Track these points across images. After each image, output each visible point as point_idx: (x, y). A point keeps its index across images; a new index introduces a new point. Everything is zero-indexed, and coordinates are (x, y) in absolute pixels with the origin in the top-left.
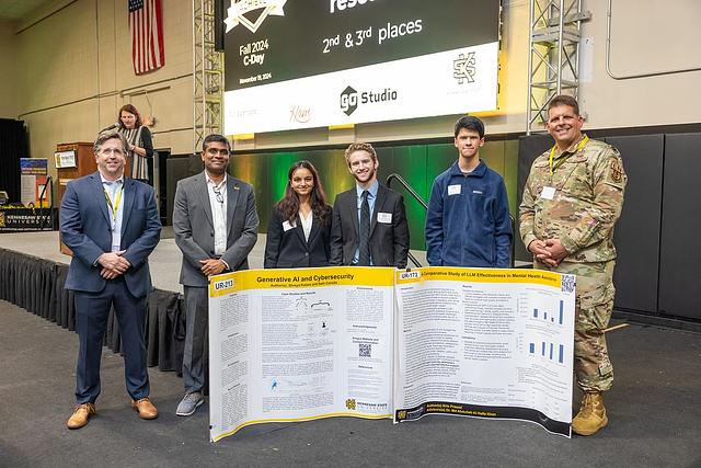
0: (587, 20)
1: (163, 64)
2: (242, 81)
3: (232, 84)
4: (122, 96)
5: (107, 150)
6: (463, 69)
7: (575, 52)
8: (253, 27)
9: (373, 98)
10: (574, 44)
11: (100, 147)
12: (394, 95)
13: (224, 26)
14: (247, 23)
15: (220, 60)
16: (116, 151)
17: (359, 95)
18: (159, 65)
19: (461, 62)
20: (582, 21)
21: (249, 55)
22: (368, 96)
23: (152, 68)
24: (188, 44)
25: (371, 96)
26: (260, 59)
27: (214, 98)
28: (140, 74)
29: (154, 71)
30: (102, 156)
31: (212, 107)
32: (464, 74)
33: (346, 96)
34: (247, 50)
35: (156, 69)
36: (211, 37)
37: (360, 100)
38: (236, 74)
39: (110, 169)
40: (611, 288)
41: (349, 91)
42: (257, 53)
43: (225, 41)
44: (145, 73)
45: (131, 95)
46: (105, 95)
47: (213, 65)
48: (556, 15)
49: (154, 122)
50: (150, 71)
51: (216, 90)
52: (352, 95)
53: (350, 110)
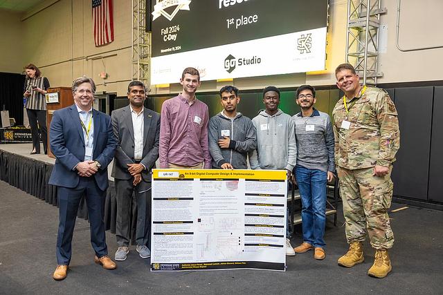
0: (384, 14)
1: (113, 40)
2: (162, 51)
3: (156, 53)
4: (87, 60)
5: (82, 91)
6: (303, 44)
7: (376, 34)
8: (170, 17)
9: (245, 62)
10: (376, 29)
11: (76, 88)
13: (152, 16)
14: (166, 15)
15: (149, 38)
16: (88, 91)
17: (236, 60)
18: (110, 41)
19: (303, 39)
20: (381, 14)
21: (167, 35)
22: (242, 61)
23: (106, 42)
24: (129, 27)
25: (244, 61)
26: (174, 37)
27: (145, 61)
28: (99, 46)
29: (107, 44)
30: (78, 94)
31: (143, 67)
32: (304, 47)
33: (228, 61)
34: (166, 32)
35: (108, 43)
36: (143, 23)
37: (237, 63)
38: (159, 46)
39: (83, 103)
41: (230, 57)
42: (172, 34)
43: (151, 26)
44: (102, 45)
45: (93, 59)
46: (76, 59)
47: (144, 41)
48: (364, 10)
49: (107, 76)
50: (105, 45)
51: (146, 57)
52: (232, 60)
53: (231, 70)
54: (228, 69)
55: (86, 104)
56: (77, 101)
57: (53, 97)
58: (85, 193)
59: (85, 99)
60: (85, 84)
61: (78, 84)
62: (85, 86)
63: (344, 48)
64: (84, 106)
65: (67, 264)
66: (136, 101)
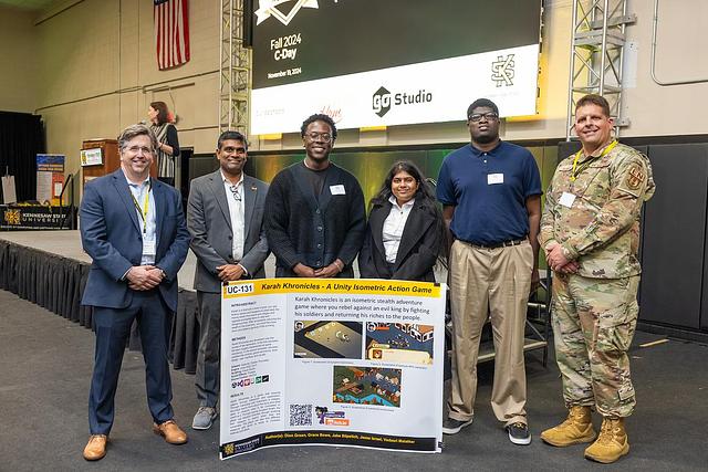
0: (632, 23)
1: (188, 60)
2: (270, 76)
3: (260, 81)
4: (145, 92)
6: (501, 71)
7: (619, 56)
8: (286, 20)
9: (407, 100)
10: (618, 48)
11: (126, 143)
12: (429, 98)
13: (255, 18)
14: (279, 15)
15: (248, 57)
16: (145, 149)
17: (392, 96)
18: (184, 61)
19: (499, 64)
20: (627, 24)
21: (280, 49)
22: (401, 97)
23: (177, 63)
24: (215, 41)
25: (405, 97)
26: (291, 54)
27: (241, 96)
28: (164, 69)
29: (178, 66)
31: (238, 105)
32: (503, 76)
33: (379, 97)
34: (279, 44)
35: (181, 64)
36: (240, 33)
37: (393, 101)
38: (265, 71)
39: (136, 169)
41: (382, 91)
42: (288, 48)
43: (255, 35)
44: (169, 68)
45: (154, 91)
46: (126, 90)
47: (241, 62)
48: (600, 17)
49: (177, 119)
50: (175, 67)
51: (242, 88)
52: (385, 96)
53: (383, 112)
54: (378, 111)
55: (140, 169)
56: (126, 164)
57: (92, 155)
58: (140, 315)
59: (139, 163)
60: (141, 137)
61: (129, 137)
62: (141, 141)
63: (567, 79)
64: (137, 172)
65: (107, 433)
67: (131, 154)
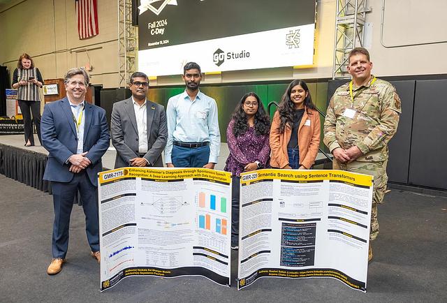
0: (369, 12)
1: (97, 33)
2: (149, 44)
3: (143, 46)
4: (71, 52)
5: (74, 83)
6: (292, 39)
7: (361, 31)
8: (157, 12)
9: (234, 56)
10: (361, 26)
11: (69, 79)
12: (248, 55)
13: (138, 11)
14: (153, 9)
15: (135, 32)
16: (81, 83)
17: (225, 54)
18: (95, 34)
19: (290, 35)
20: (366, 13)
21: (154, 29)
22: (231, 55)
23: (91, 35)
24: (114, 22)
25: (233, 55)
26: (161, 31)
27: (131, 54)
28: (83, 39)
29: (91, 37)
30: (69, 86)
31: (130, 60)
32: (293, 42)
33: (217, 55)
34: (153, 26)
35: (93, 36)
36: (130, 17)
37: (226, 57)
38: (146, 40)
39: (75, 96)
40: (386, 176)
41: (219, 51)
42: (159, 28)
43: (138, 20)
44: (86, 38)
45: (77, 52)
46: (59, 52)
47: (130, 34)
48: (350, 8)
49: (92, 68)
50: (89, 38)
51: (132, 50)
52: (221, 54)
53: (220, 63)
54: (217, 63)
55: (78, 96)
56: (70, 93)
57: (51, 89)
59: (77, 92)
60: (78, 75)
61: (70, 76)
62: (78, 78)
63: (333, 44)
64: (76, 98)
65: (63, 257)
66: (138, 94)
67: (72, 86)
